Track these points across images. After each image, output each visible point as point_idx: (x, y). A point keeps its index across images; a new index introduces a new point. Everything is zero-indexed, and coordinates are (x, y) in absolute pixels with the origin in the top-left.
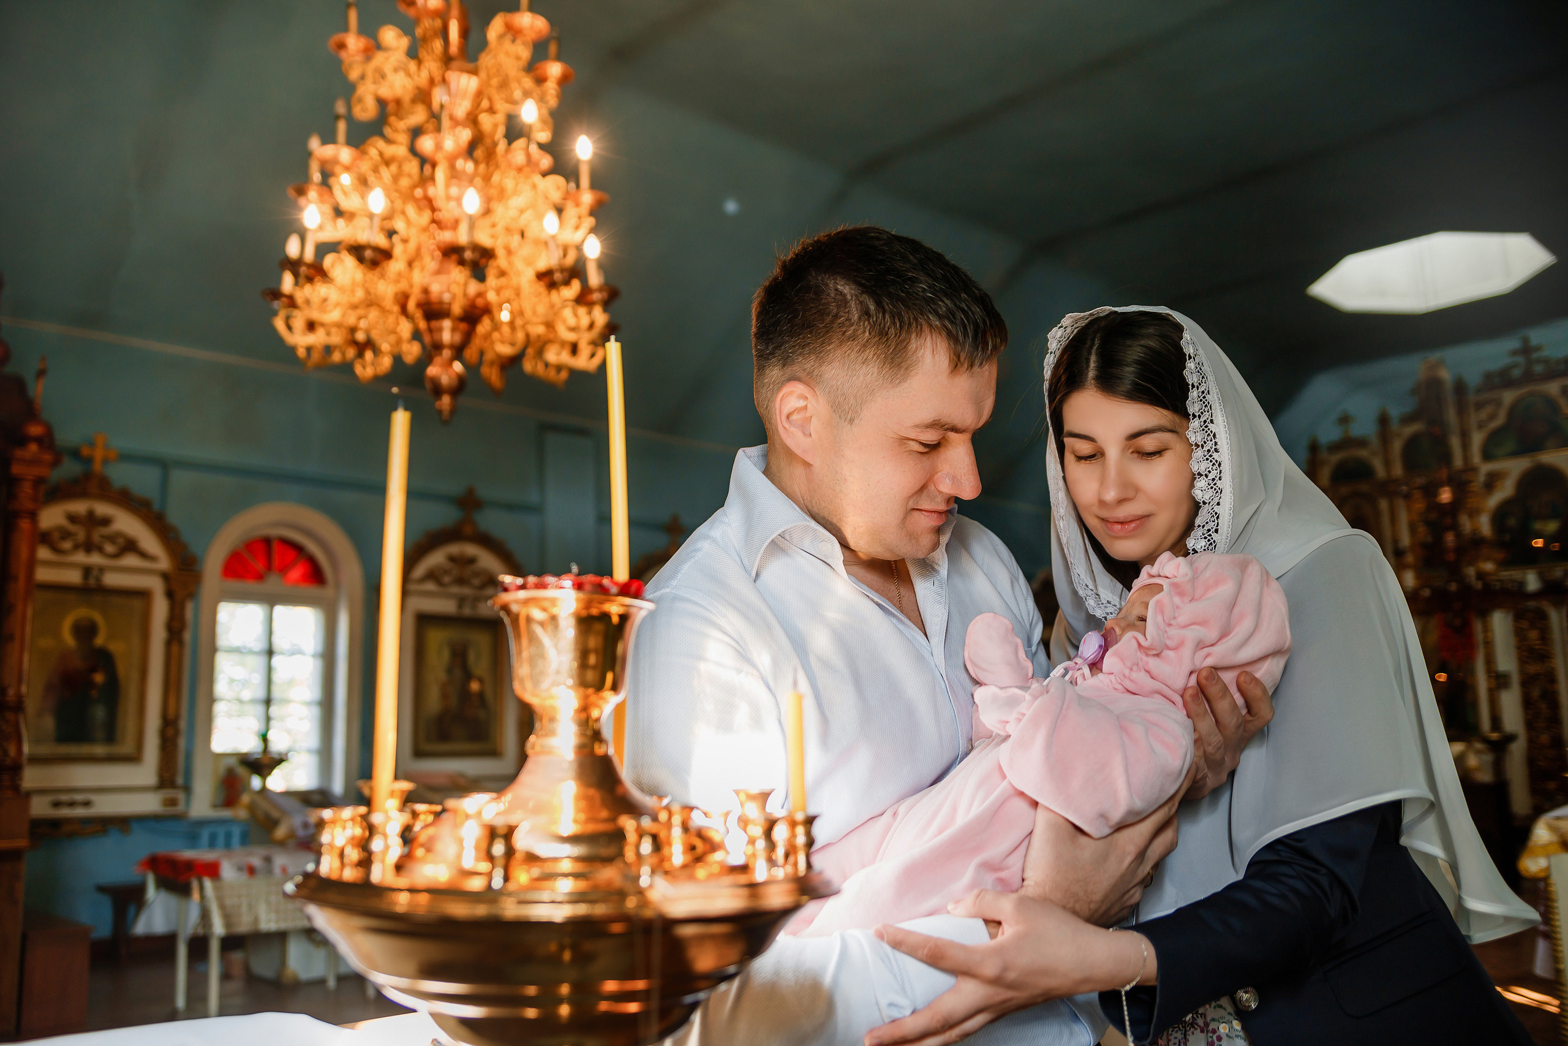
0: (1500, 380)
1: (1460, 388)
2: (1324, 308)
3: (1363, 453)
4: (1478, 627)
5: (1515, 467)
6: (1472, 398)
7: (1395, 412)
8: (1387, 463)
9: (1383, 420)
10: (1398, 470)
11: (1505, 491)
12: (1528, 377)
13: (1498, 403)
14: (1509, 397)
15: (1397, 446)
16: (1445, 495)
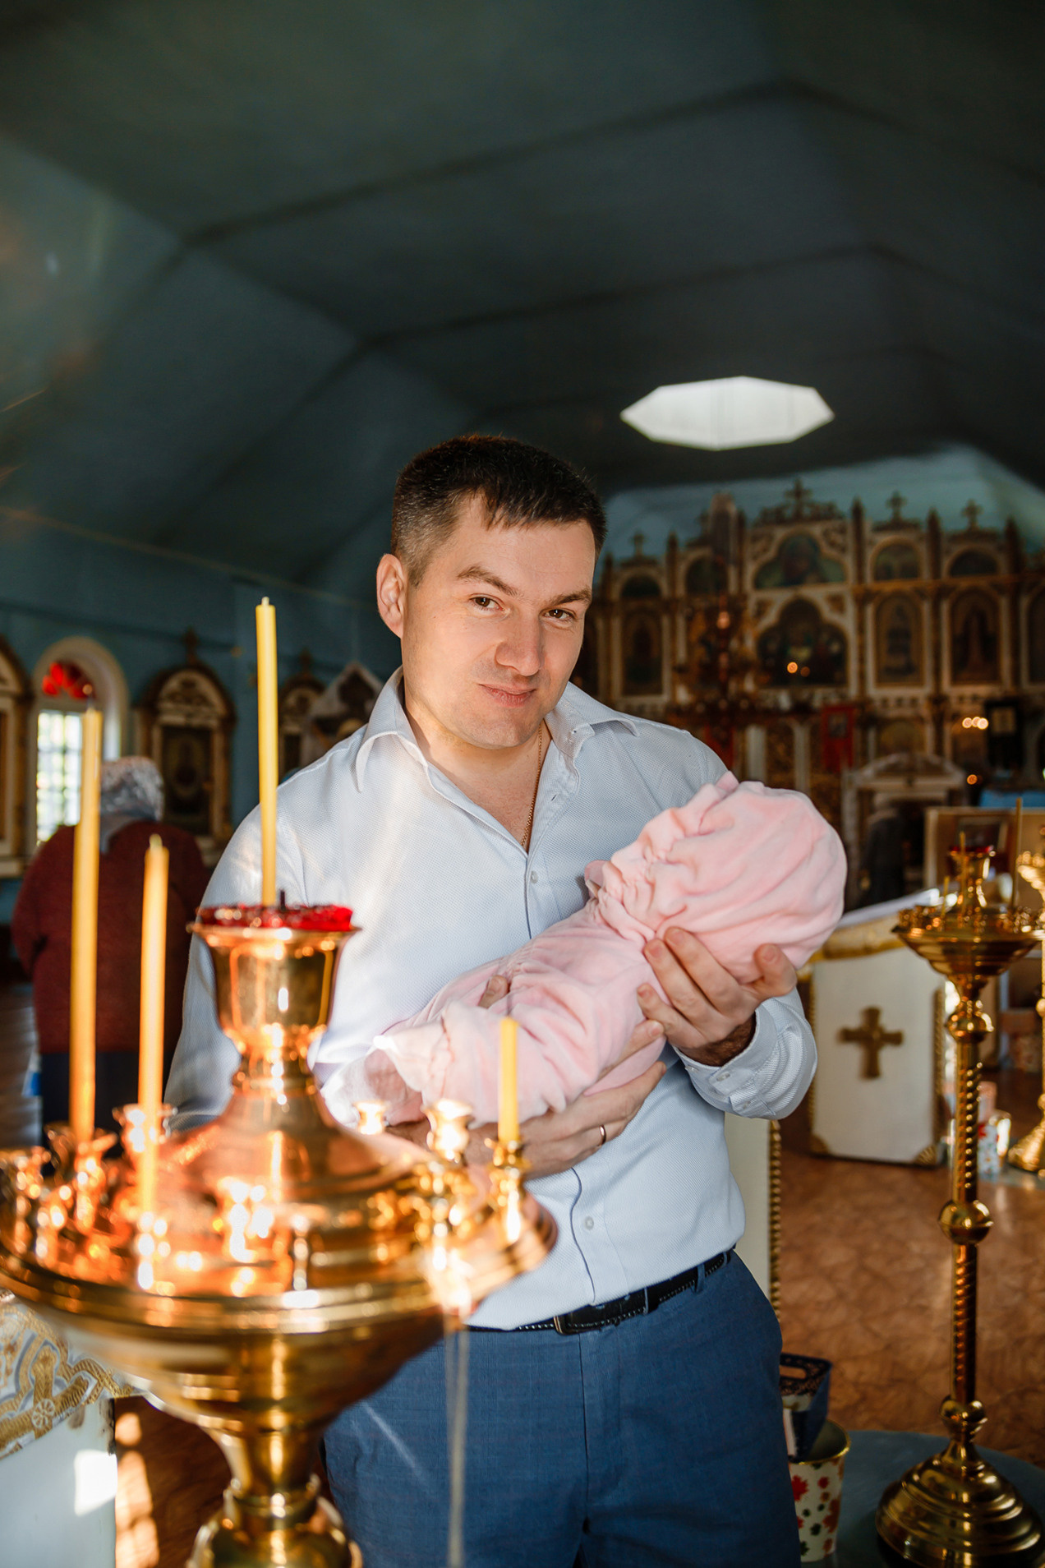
0: (775, 517)
1: (741, 520)
2: (634, 435)
3: (652, 572)
4: (737, 738)
5: (779, 598)
6: (749, 530)
7: (683, 537)
8: (673, 584)
9: (672, 543)
10: (681, 591)
11: (771, 618)
12: (798, 518)
13: (770, 538)
14: (780, 533)
15: (682, 569)
16: (723, 621)
